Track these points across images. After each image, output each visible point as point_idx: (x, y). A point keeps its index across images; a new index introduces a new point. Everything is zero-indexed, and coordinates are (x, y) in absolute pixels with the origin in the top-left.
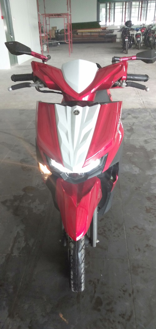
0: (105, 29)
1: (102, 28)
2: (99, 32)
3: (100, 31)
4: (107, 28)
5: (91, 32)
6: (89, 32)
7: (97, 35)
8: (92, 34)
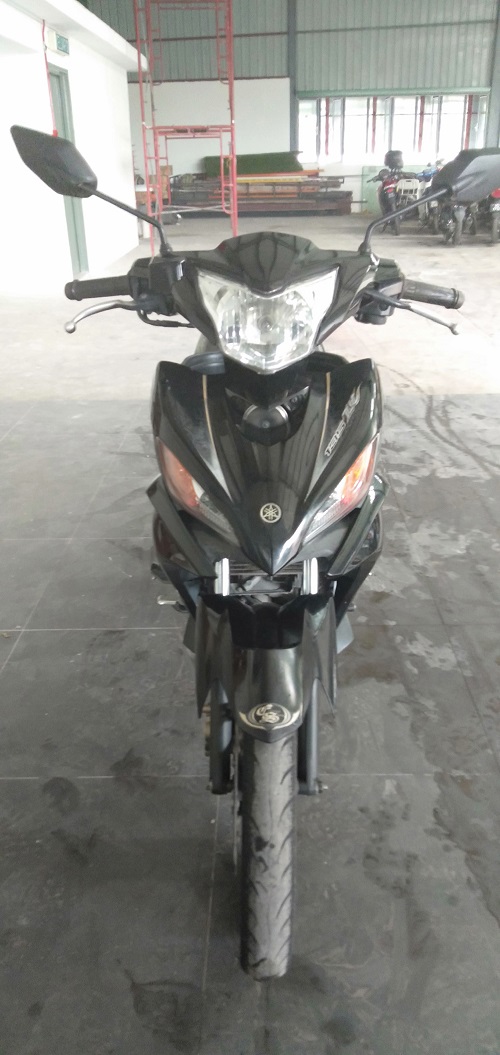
0: (315, 174)
1: (306, 172)
2: (299, 184)
3: (301, 180)
4: (322, 171)
5: (274, 184)
6: (267, 184)
7: (293, 193)
8: (279, 189)
